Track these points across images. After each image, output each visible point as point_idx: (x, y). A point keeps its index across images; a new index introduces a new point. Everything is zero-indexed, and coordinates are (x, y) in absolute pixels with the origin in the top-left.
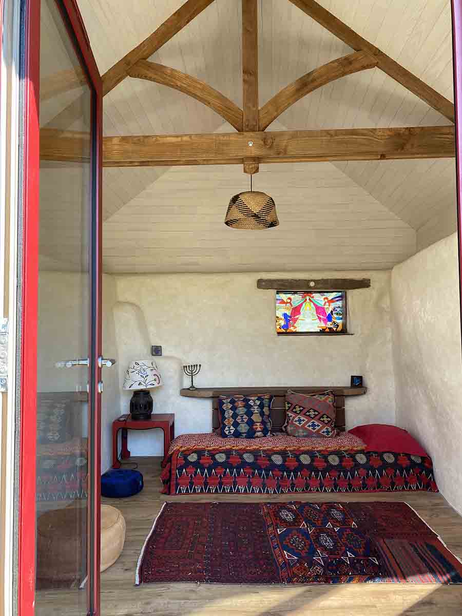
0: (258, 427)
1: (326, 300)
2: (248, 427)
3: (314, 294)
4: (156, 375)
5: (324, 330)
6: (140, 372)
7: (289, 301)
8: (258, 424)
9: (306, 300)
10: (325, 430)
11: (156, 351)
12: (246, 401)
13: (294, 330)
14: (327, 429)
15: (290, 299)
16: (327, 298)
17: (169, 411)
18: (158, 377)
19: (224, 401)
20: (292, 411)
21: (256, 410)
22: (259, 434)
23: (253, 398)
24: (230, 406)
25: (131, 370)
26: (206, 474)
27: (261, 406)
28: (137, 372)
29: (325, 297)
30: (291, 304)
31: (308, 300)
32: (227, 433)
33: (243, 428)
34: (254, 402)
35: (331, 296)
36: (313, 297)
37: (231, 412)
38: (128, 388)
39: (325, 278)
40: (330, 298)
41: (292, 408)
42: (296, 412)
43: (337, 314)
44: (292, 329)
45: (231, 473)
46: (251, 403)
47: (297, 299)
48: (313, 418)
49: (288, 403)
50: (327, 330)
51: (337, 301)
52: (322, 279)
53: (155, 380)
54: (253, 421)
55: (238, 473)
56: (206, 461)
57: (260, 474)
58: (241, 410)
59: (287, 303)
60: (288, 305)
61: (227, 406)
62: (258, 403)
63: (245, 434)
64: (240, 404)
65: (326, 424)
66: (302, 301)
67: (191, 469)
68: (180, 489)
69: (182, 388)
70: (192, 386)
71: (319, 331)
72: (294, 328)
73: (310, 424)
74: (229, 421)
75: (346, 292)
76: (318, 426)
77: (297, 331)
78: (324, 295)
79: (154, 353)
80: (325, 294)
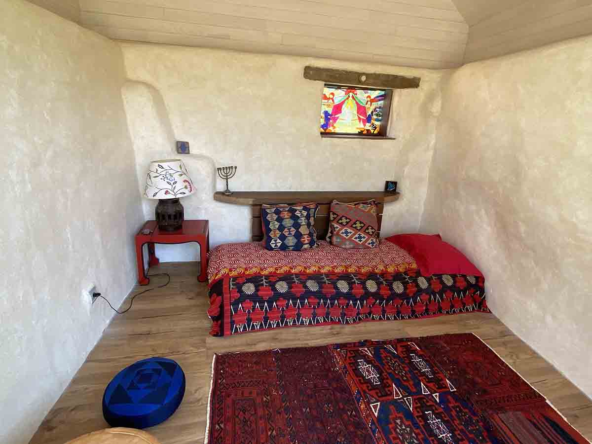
0: (306, 239)
1: (369, 99)
2: (296, 240)
3: (358, 91)
4: (187, 181)
5: (362, 131)
6: (165, 177)
7: (331, 96)
8: (306, 236)
9: (349, 96)
10: (370, 241)
11: (183, 148)
12: (292, 211)
13: (333, 131)
14: (372, 240)
15: (333, 94)
16: (369, 97)
17: (202, 217)
18: (189, 183)
19: (268, 211)
20: (337, 222)
21: (303, 221)
22: (306, 246)
23: (298, 208)
24: (275, 217)
25: (153, 175)
26: (266, 308)
27: (308, 217)
28: (161, 177)
29: (369, 95)
30: (333, 101)
31: (351, 98)
32: (273, 246)
33: (291, 241)
34: (299, 211)
35: (374, 94)
36: (356, 94)
37: (277, 224)
38: (151, 196)
39: (377, 73)
40: (372, 97)
41: (338, 219)
42: (341, 223)
43: (377, 115)
44: (331, 129)
45: (295, 304)
46: (298, 214)
47: (339, 95)
48: (359, 230)
49: (334, 214)
50: (365, 132)
51: (380, 100)
52: (375, 74)
53: (186, 187)
54: (301, 234)
55: (302, 303)
56: (265, 293)
57: (325, 304)
58: (288, 222)
59: (329, 98)
60: (331, 101)
61: (271, 217)
62: (305, 213)
63: (292, 247)
64: (286, 215)
65: (371, 235)
66: (345, 98)
67: (249, 304)
68: (236, 328)
69: (215, 192)
70: (227, 190)
71: (357, 132)
72: (334, 129)
73: (357, 236)
74: (275, 234)
75: (392, 92)
76: (364, 238)
77: (336, 132)
78: (367, 93)
79: (180, 151)
80: (369, 91)
